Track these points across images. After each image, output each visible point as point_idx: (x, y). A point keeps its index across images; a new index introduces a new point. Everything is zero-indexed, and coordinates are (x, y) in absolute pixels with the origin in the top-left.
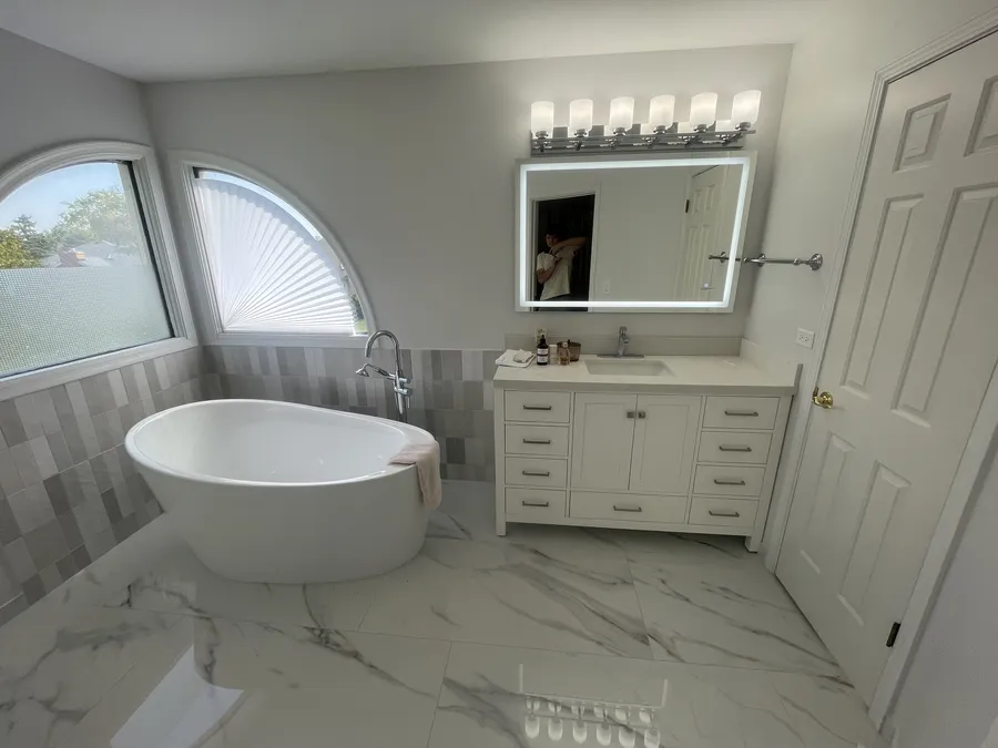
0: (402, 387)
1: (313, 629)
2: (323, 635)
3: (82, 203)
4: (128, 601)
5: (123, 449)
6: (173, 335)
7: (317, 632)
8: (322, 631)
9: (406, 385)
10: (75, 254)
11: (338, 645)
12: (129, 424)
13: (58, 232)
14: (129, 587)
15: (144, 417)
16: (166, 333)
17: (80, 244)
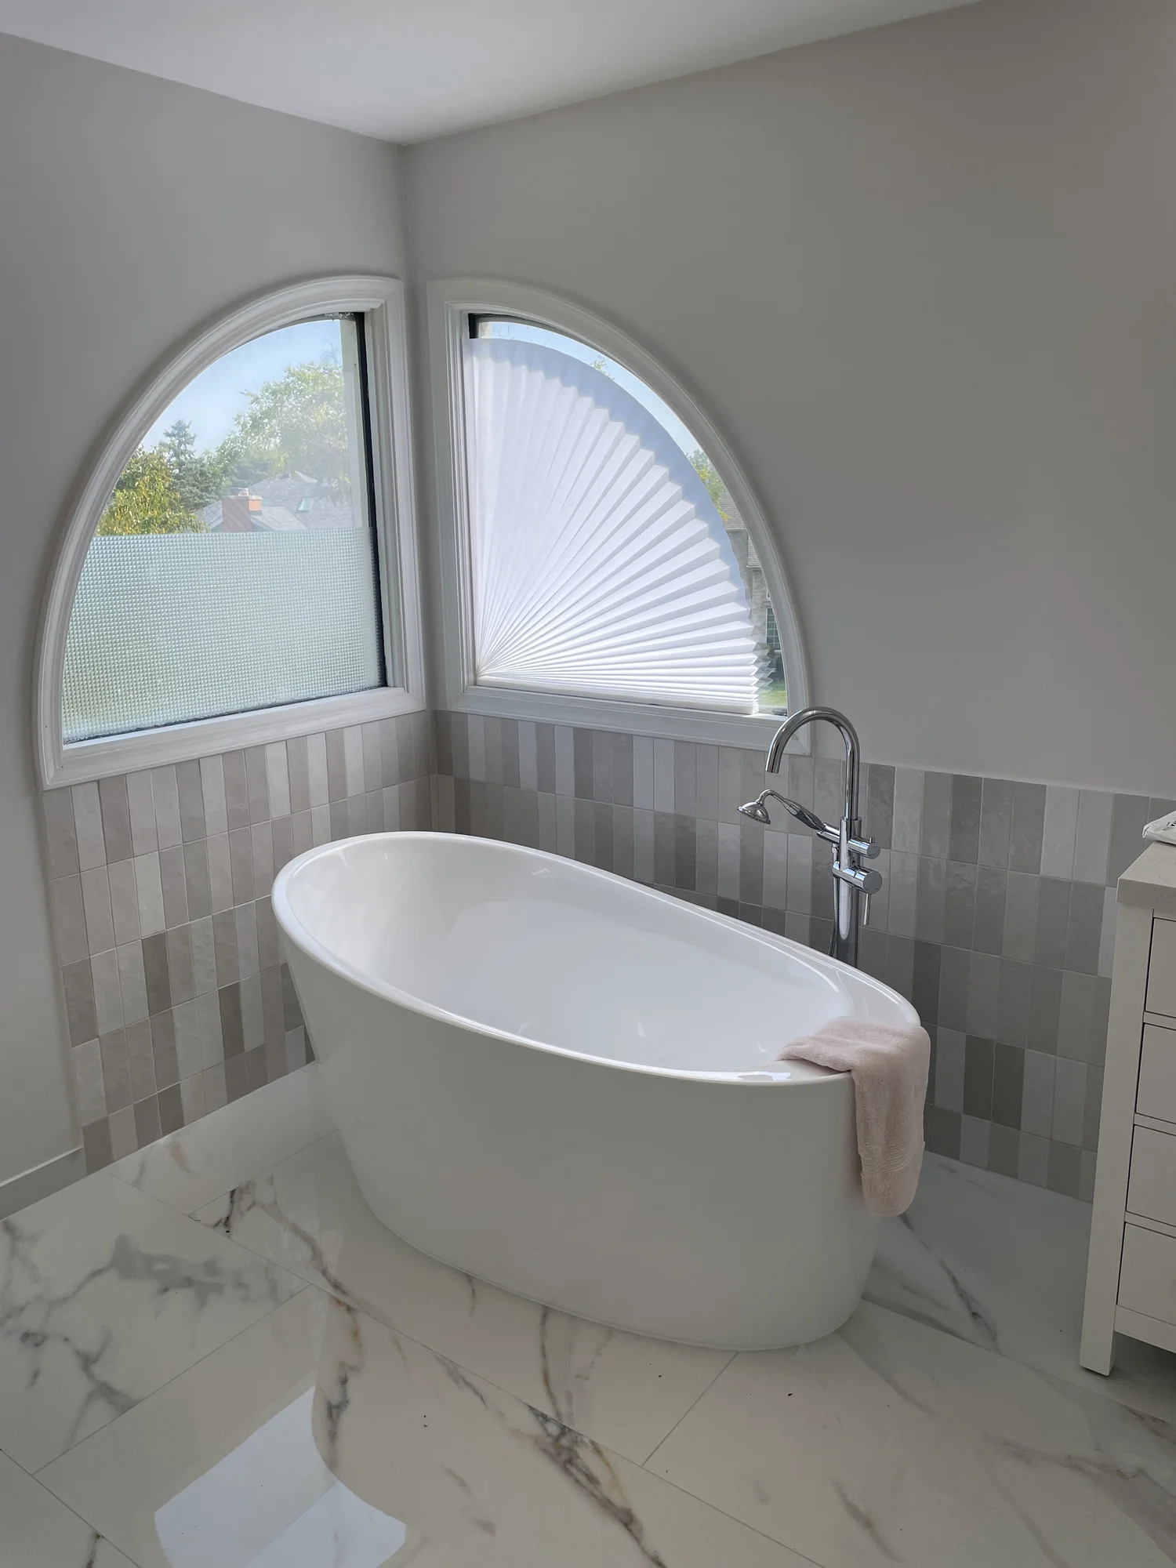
0: (855, 865)
1: (546, 1418)
2: (564, 1442)
3: (274, 393)
4: (227, 1222)
5: (267, 906)
6: (384, 682)
7: (553, 1429)
8: (564, 1431)
9: (866, 862)
10: (247, 499)
11: (591, 1478)
12: (283, 855)
13: (229, 455)
14: (233, 1193)
15: (309, 845)
16: (373, 676)
17: (259, 479)
